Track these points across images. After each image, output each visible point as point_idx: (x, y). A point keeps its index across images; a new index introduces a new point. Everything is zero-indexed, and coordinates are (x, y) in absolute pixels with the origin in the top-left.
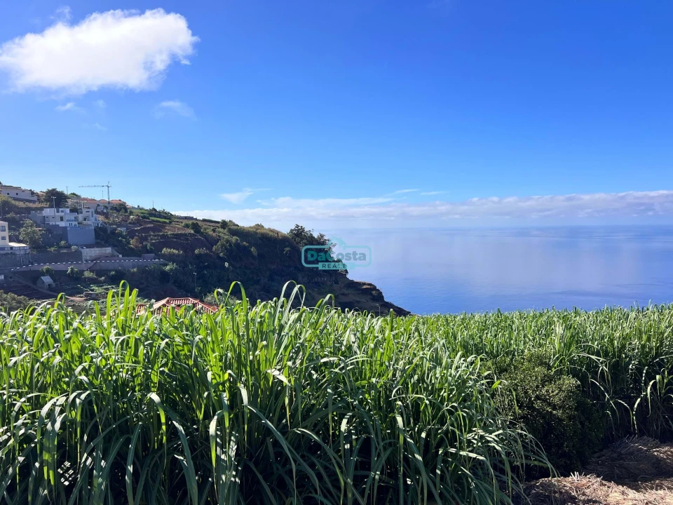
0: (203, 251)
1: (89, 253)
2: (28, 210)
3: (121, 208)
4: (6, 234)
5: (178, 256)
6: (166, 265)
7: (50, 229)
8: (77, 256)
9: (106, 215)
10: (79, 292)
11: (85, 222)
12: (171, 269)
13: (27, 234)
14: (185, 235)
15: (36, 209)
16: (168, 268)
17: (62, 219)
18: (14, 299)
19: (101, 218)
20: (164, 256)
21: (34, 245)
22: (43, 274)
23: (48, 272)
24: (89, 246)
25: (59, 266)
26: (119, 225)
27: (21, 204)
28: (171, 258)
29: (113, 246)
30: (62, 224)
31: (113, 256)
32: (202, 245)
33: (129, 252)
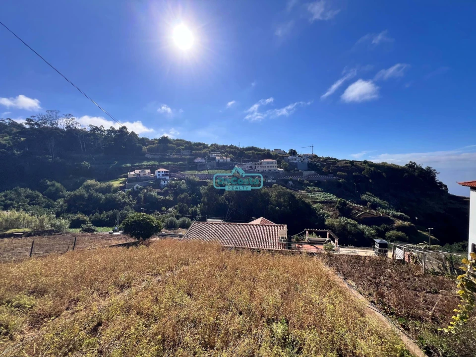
0: (357, 174)
1: (306, 173)
2: (283, 157)
3: (316, 156)
4: (277, 165)
5: (345, 175)
6: (340, 180)
7: (291, 164)
8: (301, 174)
9: (311, 159)
10: (303, 189)
11: (304, 161)
12: (342, 182)
13: (284, 165)
14: (347, 166)
15: (286, 157)
16: (340, 181)
17: (295, 159)
18: (281, 188)
19: (310, 160)
20: (338, 176)
21: (286, 169)
22: (290, 181)
23: (291, 180)
24: (305, 170)
25: (295, 178)
26: (317, 162)
27: (281, 155)
28: (341, 177)
29: (315, 170)
30: (295, 162)
31: (315, 175)
32: (356, 171)
33: (322, 173)
